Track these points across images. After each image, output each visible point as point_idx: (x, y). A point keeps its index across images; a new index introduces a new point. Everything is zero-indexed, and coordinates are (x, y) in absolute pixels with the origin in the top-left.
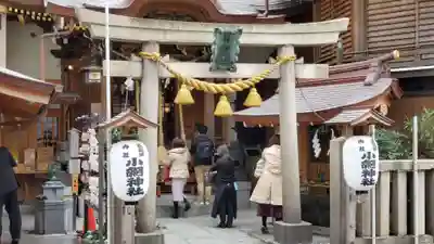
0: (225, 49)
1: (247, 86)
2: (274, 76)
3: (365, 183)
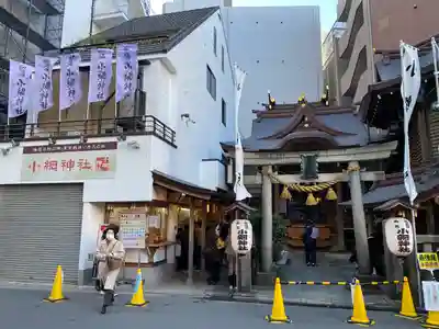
1: (327, 187)
3: (401, 250)
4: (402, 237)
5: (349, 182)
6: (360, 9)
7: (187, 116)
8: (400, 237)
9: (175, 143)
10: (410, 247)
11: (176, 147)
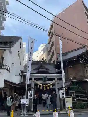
3: (62, 98)
4: (63, 95)
6: (53, 43)
7: (14, 64)
8: (62, 95)
9: (10, 71)
10: (64, 97)
11: (10, 72)
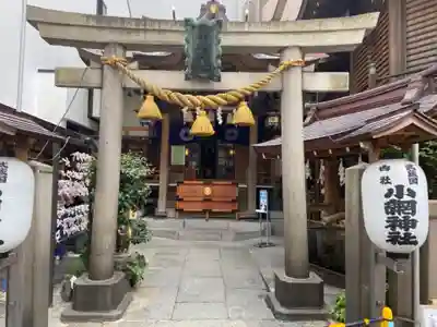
0: (204, 50)
1: (236, 99)
2: (273, 86)
4: (398, 206)
5: (281, 91)
